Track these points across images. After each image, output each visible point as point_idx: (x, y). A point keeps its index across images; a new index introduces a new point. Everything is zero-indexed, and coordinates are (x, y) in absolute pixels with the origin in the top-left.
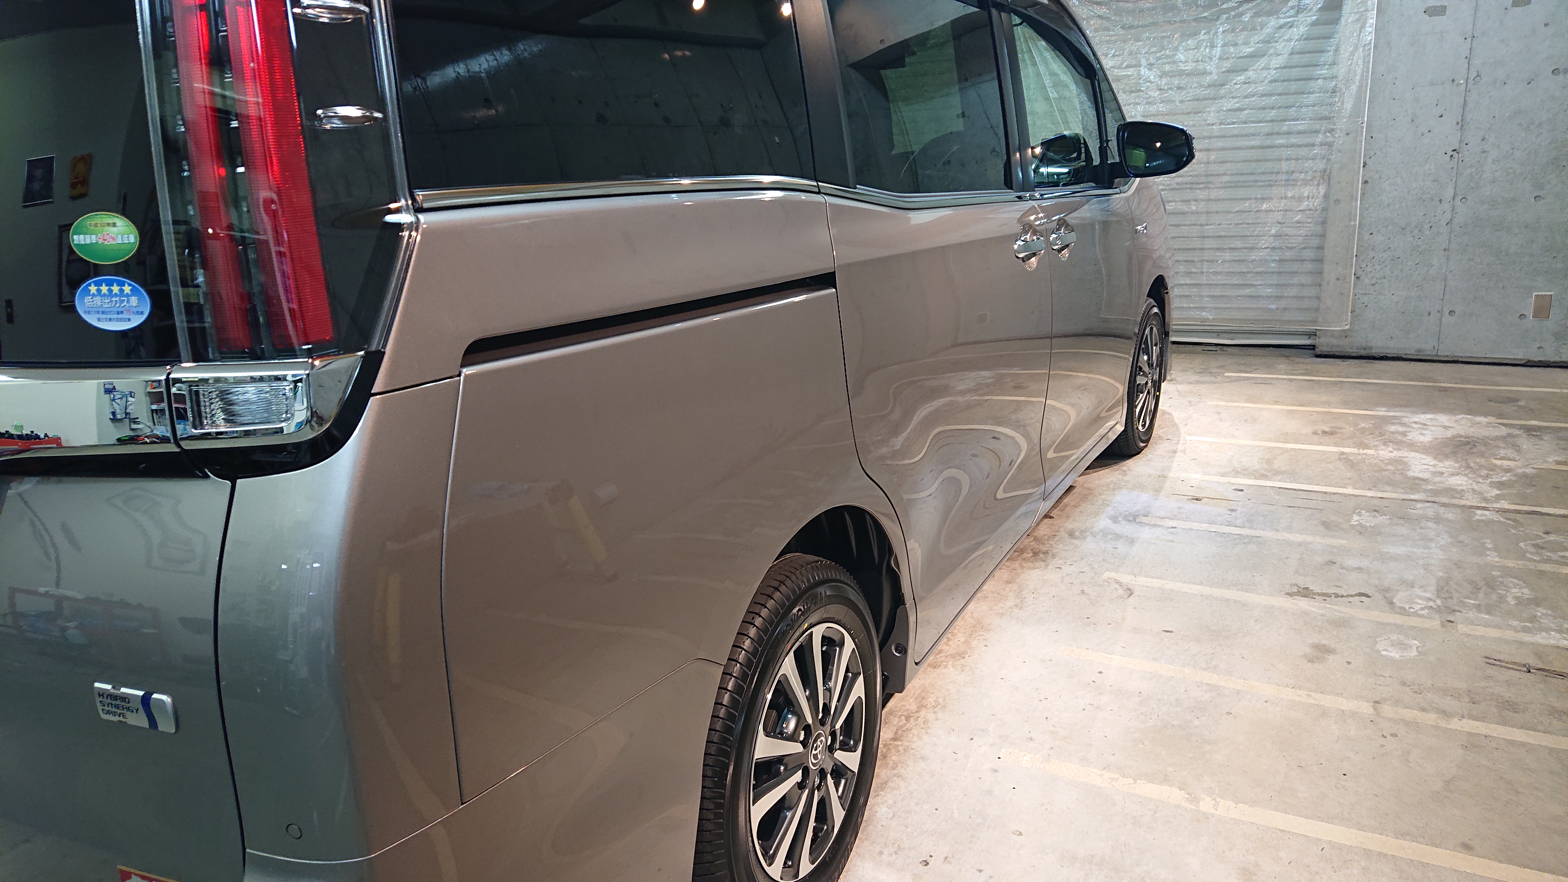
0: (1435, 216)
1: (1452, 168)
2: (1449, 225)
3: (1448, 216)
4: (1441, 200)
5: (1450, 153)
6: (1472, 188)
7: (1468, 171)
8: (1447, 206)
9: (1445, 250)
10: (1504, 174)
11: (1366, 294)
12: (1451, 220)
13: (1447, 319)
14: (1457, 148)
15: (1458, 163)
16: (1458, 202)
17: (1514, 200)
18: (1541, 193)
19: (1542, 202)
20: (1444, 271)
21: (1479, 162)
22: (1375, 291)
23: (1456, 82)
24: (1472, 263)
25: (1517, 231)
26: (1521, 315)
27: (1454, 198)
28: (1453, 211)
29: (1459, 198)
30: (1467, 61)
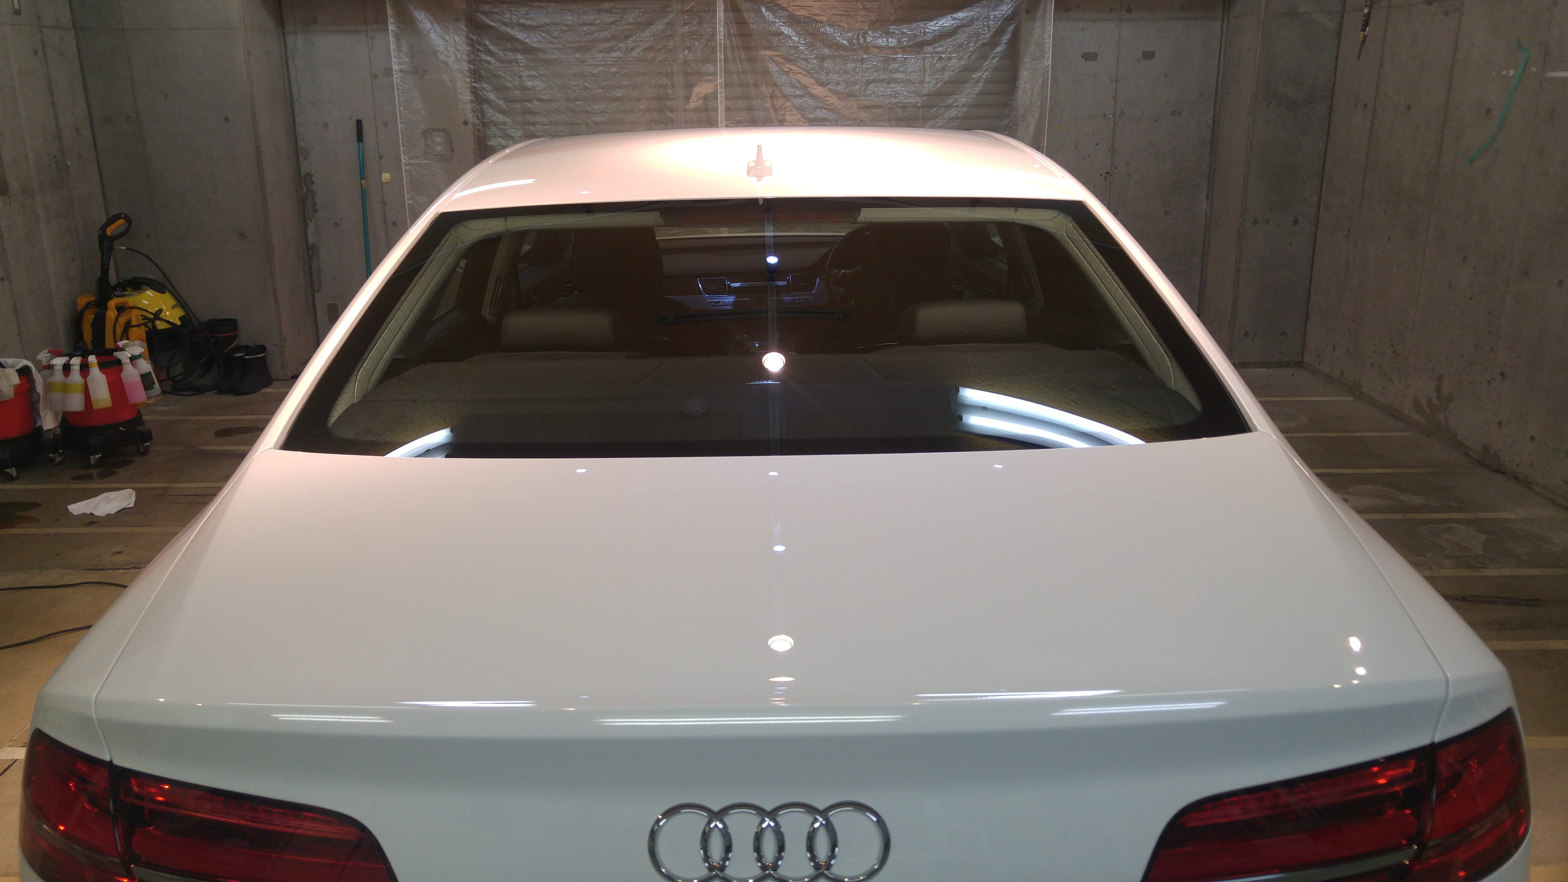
1: (1106, 188)
5: (1104, 175)
7: (1118, 190)
10: (1143, 193)
14: (1109, 171)
15: (1110, 183)
17: (1150, 215)
18: (1168, 210)
19: (1168, 217)
21: (1125, 183)
23: (1107, 117)
25: (1153, 240)
30: (1113, 100)
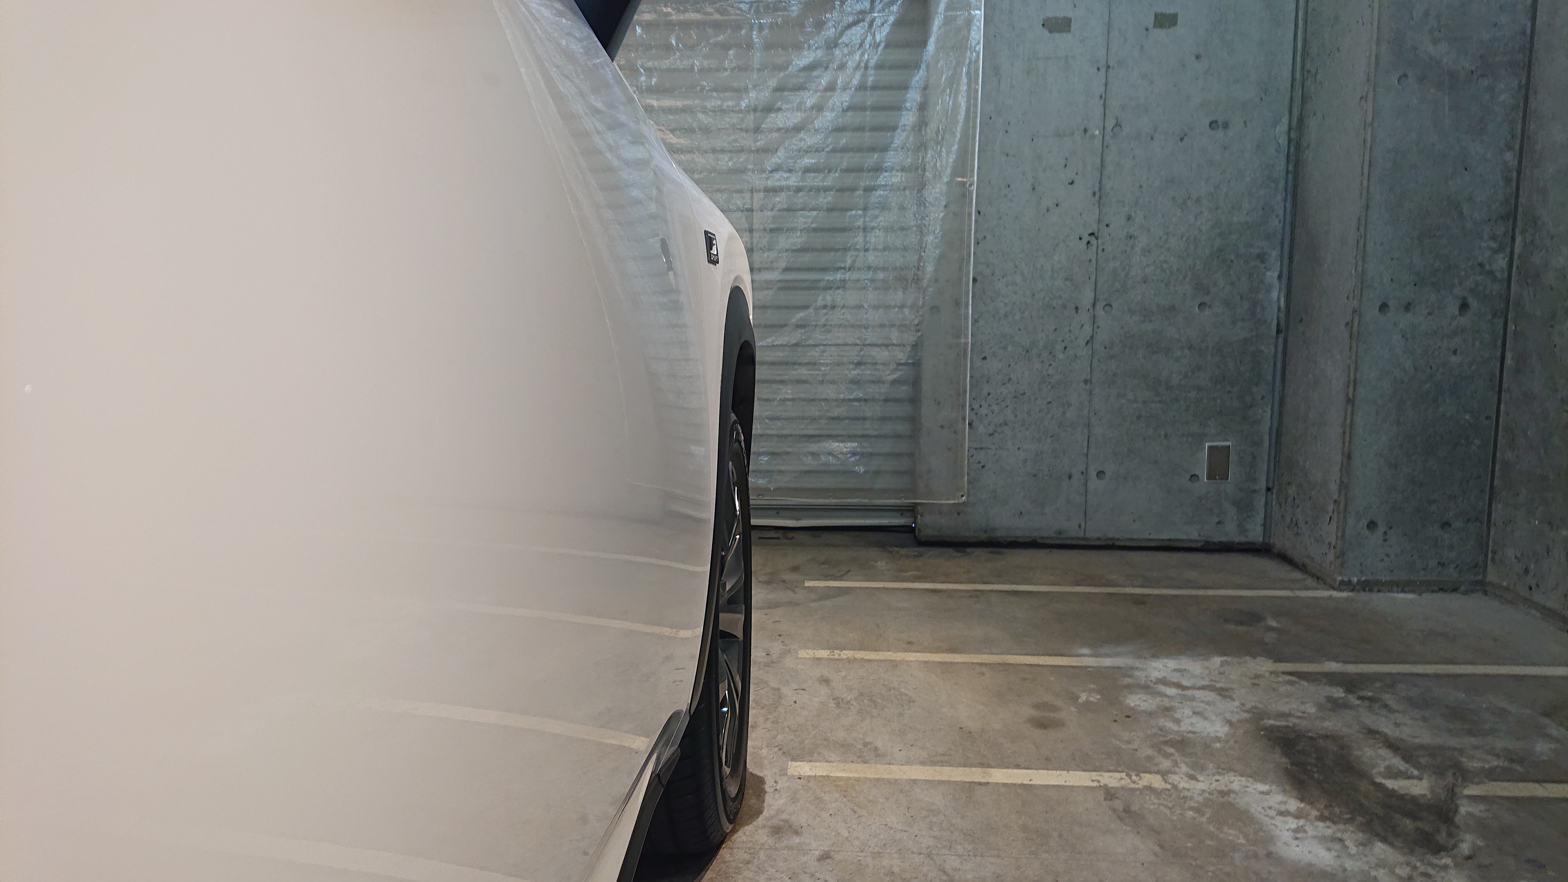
0: (1070, 331)
1: (1090, 261)
2: (1090, 344)
3: (1088, 329)
4: (1077, 308)
5: (1086, 238)
6: (1118, 291)
7: (1111, 265)
8: (1084, 317)
9: (1086, 382)
10: (1158, 270)
11: (981, 449)
12: (1092, 337)
13: (1095, 484)
14: (1096, 231)
15: (1097, 254)
16: (1100, 313)
17: (1172, 308)
18: (1207, 299)
19: (1207, 312)
20: (1086, 412)
21: (1126, 251)
22: (994, 444)
23: (1089, 133)
24: (1123, 401)
25: (1179, 353)
26: (1192, 476)
27: (1094, 305)
28: (1094, 323)
29: (1100, 305)
30: (1102, 102)
